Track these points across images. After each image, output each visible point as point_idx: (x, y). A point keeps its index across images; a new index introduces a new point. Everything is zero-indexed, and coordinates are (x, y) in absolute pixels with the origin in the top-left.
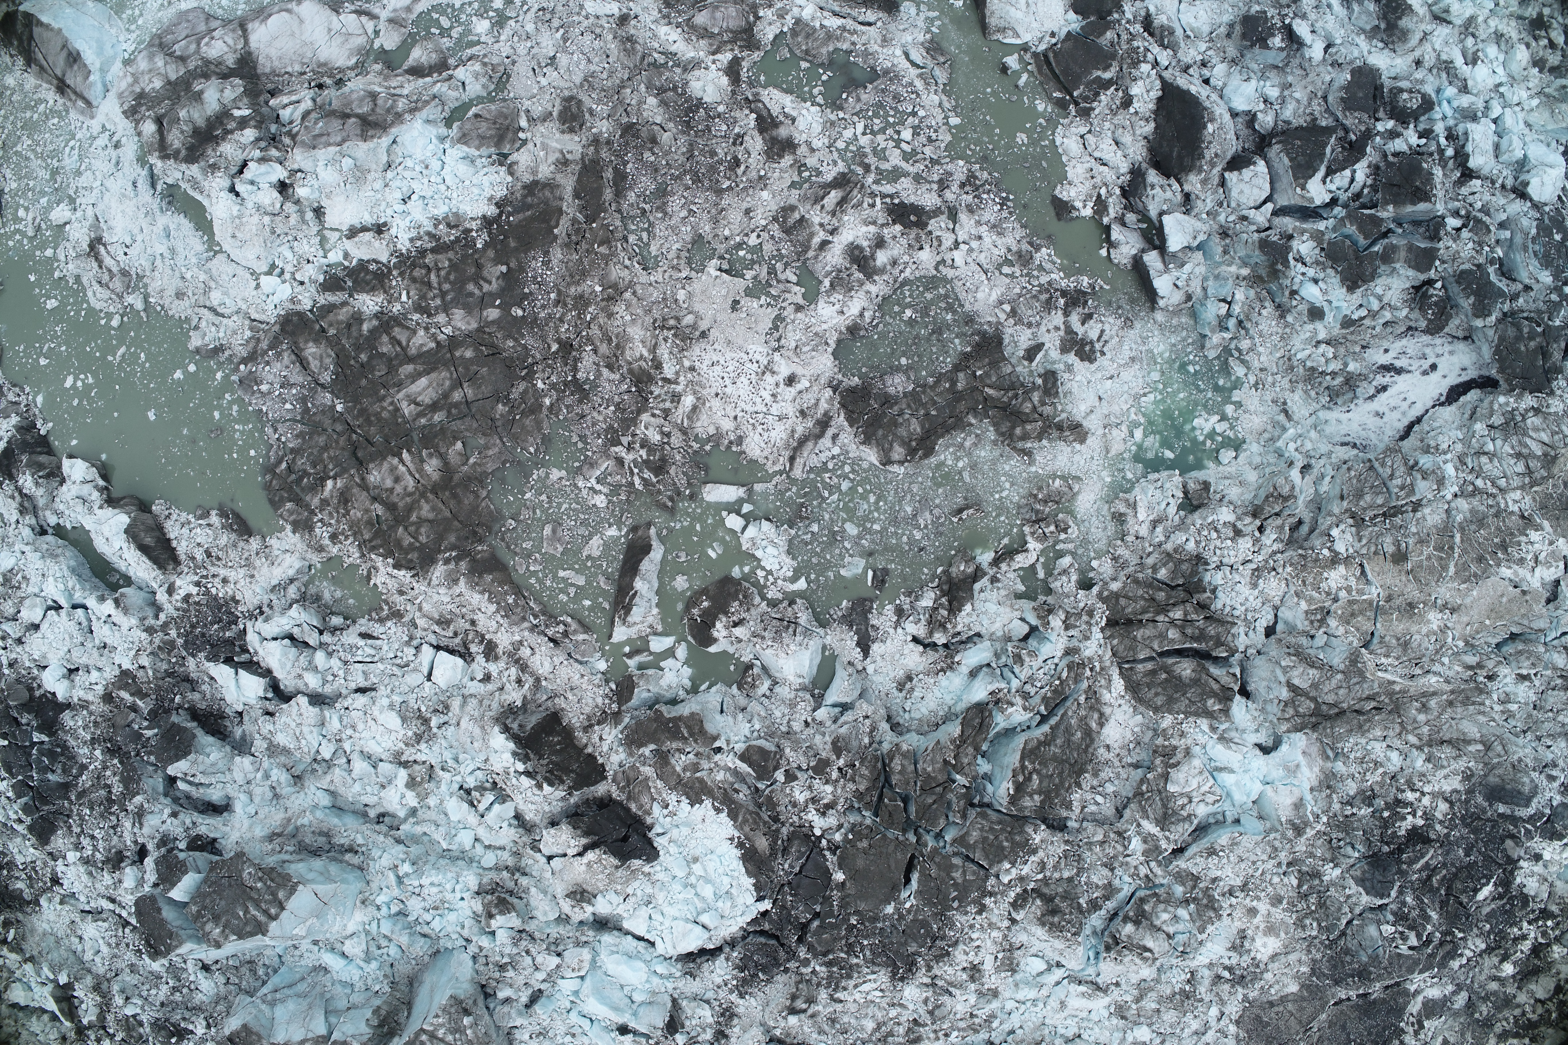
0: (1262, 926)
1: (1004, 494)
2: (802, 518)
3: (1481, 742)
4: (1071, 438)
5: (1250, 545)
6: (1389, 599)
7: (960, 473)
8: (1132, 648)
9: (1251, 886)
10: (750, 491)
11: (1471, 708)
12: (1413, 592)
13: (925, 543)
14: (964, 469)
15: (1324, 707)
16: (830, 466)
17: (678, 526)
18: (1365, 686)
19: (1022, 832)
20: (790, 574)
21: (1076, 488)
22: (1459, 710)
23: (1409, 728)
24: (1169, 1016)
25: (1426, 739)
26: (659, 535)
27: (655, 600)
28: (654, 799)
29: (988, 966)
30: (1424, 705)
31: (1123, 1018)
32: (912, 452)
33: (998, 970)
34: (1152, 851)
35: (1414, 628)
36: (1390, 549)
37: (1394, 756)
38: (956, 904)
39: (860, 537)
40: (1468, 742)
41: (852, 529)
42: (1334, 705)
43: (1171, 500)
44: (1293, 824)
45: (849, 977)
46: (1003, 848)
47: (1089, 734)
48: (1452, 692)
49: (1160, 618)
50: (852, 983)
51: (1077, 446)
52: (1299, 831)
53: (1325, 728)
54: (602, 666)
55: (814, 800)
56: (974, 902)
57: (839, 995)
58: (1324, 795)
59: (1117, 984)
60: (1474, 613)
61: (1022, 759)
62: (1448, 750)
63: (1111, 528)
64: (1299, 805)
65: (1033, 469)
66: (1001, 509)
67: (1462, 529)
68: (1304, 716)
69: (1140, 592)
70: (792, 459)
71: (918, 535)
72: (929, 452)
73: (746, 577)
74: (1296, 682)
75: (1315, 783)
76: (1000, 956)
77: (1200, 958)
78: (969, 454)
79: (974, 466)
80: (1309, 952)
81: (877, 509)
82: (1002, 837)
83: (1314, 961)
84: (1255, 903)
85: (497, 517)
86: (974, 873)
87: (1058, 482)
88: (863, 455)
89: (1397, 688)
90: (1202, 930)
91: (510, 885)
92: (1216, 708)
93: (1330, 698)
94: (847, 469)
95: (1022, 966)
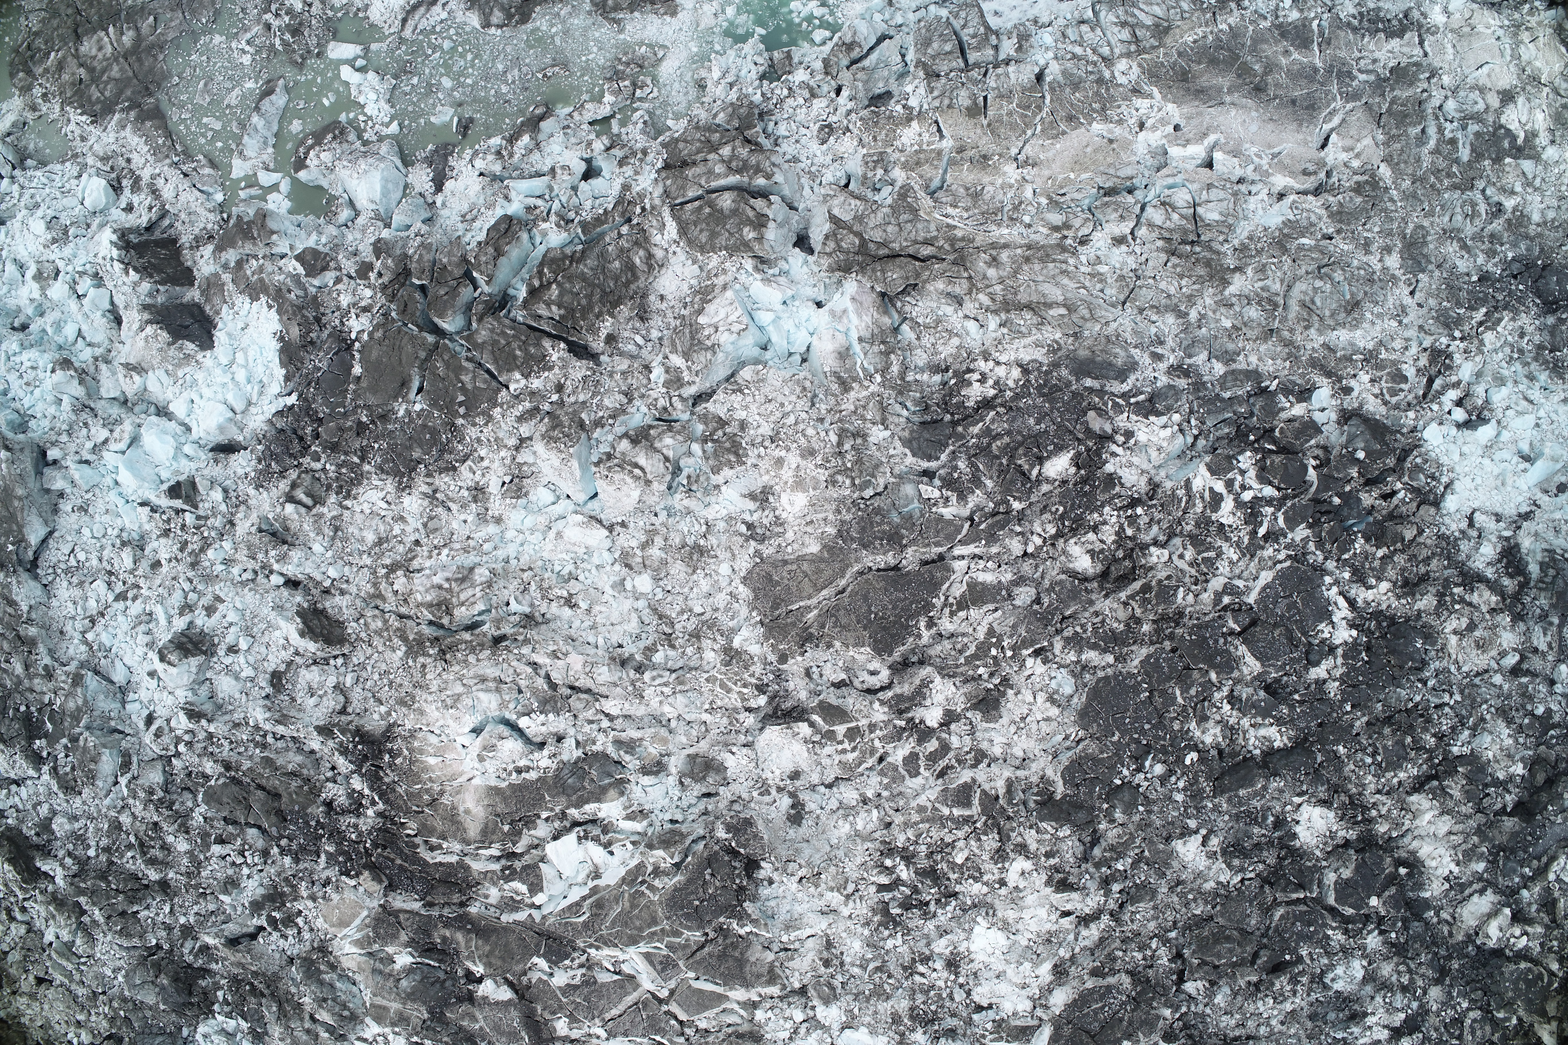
0: (791, 480)
1: (591, 57)
2: (405, 72)
3: (1065, 306)
4: (662, 11)
5: (823, 105)
6: (961, 150)
7: (552, 37)
8: (683, 188)
9: (782, 436)
10: (367, 50)
11: (1051, 265)
12: (987, 144)
13: (510, 96)
14: (556, 34)
15: (871, 246)
16: (438, 29)
17: (303, 79)
18: (920, 226)
19: (538, 345)
20: (387, 120)
21: (660, 54)
22: (1037, 267)
23: (979, 285)
24: (678, 569)
25: (999, 298)
26: (286, 87)
27: (272, 141)
28: (225, 302)
29: (494, 488)
30: (994, 259)
31: (628, 566)
32: (510, 17)
33: (504, 496)
34: (675, 381)
35: (986, 179)
36: (967, 102)
37: (972, 325)
38: (462, 410)
39: (453, 90)
40: (1049, 305)
41: (447, 83)
42: (883, 244)
43: (753, 67)
44: (839, 378)
45: (360, 484)
46: (515, 357)
47: (630, 267)
48: (1029, 247)
49: (711, 156)
50: (361, 490)
51: (668, 18)
52: (846, 387)
53: (874, 271)
54: (219, 197)
55: (354, 305)
56: (483, 413)
57: (348, 503)
58: (876, 349)
59: (623, 524)
60: (1056, 167)
61: (542, 264)
62: (1028, 315)
63: (693, 92)
64: (844, 354)
65: (622, 37)
66: (586, 69)
67: (1052, 90)
68: (848, 252)
69: (698, 135)
70: (404, 21)
71: (504, 89)
72: (525, 18)
73: (350, 122)
74: (836, 212)
75: (867, 334)
76: (507, 479)
77: (717, 507)
78: (564, 22)
79: (566, 32)
80: (839, 512)
81: (472, 66)
82: (515, 345)
83: (843, 522)
84: (783, 453)
85: (167, 76)
86: (485, 381)
87: (644, 48)
88: (468, 20)
89: (959, 233)
90: (716, 470)
91: (92, 369)
92: (751, 235)
93: (877, 236)
94: (452, 31)
95: (532, 497)
